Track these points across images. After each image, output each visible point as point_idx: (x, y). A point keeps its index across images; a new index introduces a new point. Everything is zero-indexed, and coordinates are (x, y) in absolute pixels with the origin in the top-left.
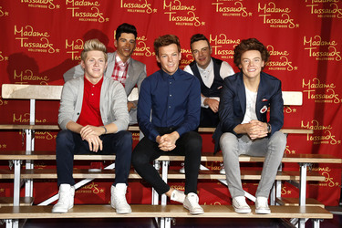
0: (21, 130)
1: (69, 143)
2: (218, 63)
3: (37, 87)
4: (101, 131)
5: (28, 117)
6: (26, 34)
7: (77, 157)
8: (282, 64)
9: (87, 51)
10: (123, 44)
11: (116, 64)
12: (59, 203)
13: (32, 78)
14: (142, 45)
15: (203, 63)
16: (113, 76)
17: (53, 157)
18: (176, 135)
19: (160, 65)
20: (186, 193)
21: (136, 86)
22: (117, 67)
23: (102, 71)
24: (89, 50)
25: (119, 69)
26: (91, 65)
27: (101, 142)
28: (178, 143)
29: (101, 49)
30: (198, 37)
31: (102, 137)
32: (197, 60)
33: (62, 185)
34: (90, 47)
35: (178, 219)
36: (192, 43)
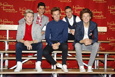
0: (4, 41)
1: (20, 47)
2: (75, 17)
3: (9, 25)
4: (32, 42)
5: (6, 36)
6: (5, 5)
7: (23, 52)
8: (100, 16)
9: (26, 13)
10: (40, 10)
11: (38, 17)
12: (17, 68)
13: (7, 22)
14: (48, 10)
15: (70, 17)
16: (37, 22)
17: (15, 52)
18: (59, 44)
19: (53, 18)
20: (62, 65)
21: (45, 25)
22: (38, 18)
23: (32, 20)
24: (27, 13)
25: (39, 19)
26: (28, 19)
27: (31, 47)
28: (59, 46)
29: (31, 13)
30: (68, 7)
31: (32, 45)
32: (68, 16)
33: (18, 62)
34: (28, 12)
35: (59, 74)
36: (65, 9)
